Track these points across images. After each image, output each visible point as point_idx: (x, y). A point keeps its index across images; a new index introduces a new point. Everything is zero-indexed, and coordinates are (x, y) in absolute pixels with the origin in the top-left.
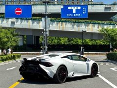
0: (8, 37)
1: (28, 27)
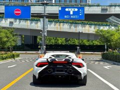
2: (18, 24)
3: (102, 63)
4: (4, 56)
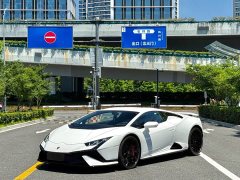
0: (33, 81)
1: (64, 63)
2: (51, 57)
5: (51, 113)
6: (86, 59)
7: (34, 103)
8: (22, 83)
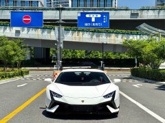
1: (36, 38)
2: (27, 33)
3: (131, 81)
4: (11, 73)
5: (27, 73)
6: (52, 35)
7: (15, 65)
8: (7, 52)
